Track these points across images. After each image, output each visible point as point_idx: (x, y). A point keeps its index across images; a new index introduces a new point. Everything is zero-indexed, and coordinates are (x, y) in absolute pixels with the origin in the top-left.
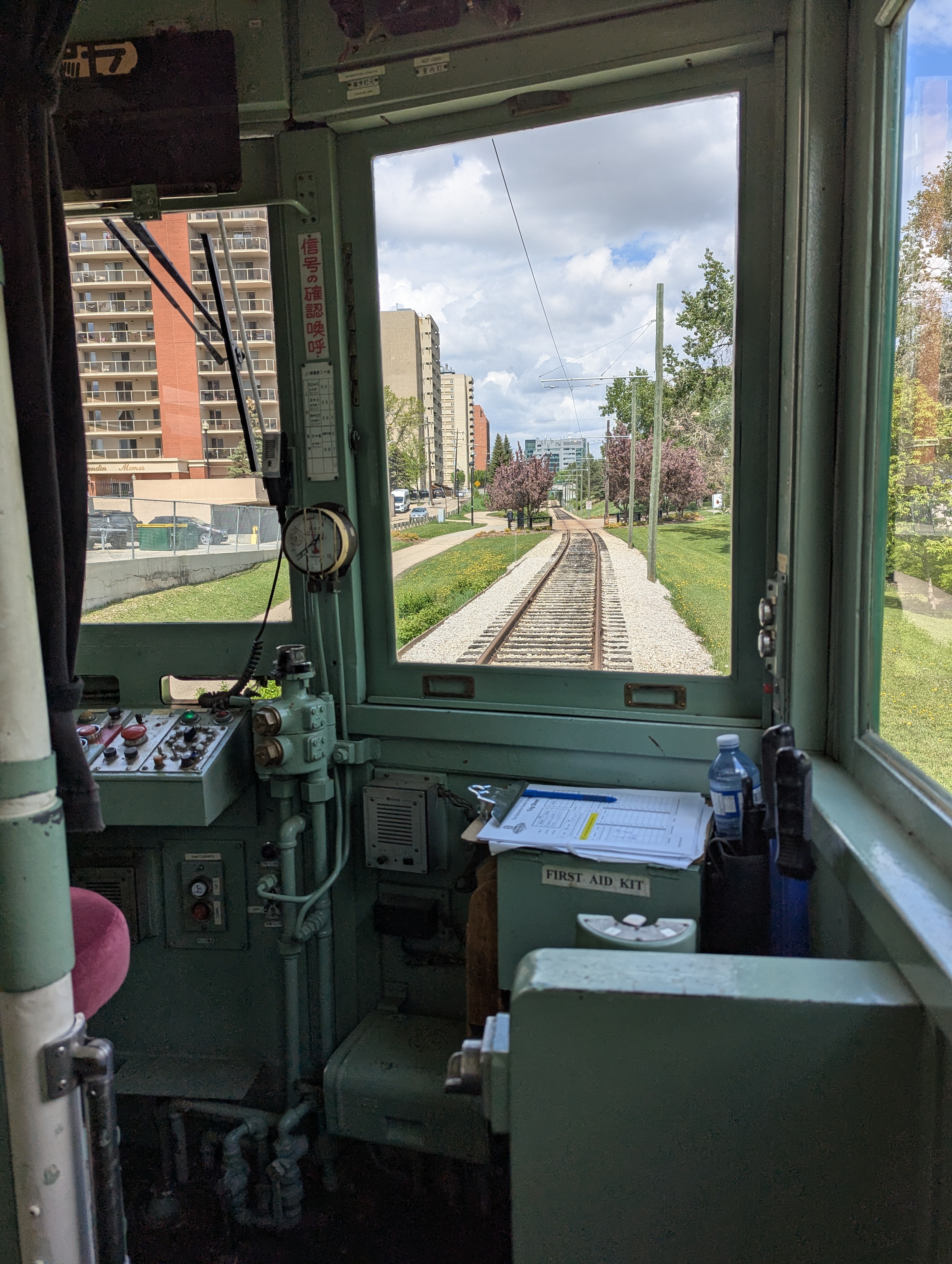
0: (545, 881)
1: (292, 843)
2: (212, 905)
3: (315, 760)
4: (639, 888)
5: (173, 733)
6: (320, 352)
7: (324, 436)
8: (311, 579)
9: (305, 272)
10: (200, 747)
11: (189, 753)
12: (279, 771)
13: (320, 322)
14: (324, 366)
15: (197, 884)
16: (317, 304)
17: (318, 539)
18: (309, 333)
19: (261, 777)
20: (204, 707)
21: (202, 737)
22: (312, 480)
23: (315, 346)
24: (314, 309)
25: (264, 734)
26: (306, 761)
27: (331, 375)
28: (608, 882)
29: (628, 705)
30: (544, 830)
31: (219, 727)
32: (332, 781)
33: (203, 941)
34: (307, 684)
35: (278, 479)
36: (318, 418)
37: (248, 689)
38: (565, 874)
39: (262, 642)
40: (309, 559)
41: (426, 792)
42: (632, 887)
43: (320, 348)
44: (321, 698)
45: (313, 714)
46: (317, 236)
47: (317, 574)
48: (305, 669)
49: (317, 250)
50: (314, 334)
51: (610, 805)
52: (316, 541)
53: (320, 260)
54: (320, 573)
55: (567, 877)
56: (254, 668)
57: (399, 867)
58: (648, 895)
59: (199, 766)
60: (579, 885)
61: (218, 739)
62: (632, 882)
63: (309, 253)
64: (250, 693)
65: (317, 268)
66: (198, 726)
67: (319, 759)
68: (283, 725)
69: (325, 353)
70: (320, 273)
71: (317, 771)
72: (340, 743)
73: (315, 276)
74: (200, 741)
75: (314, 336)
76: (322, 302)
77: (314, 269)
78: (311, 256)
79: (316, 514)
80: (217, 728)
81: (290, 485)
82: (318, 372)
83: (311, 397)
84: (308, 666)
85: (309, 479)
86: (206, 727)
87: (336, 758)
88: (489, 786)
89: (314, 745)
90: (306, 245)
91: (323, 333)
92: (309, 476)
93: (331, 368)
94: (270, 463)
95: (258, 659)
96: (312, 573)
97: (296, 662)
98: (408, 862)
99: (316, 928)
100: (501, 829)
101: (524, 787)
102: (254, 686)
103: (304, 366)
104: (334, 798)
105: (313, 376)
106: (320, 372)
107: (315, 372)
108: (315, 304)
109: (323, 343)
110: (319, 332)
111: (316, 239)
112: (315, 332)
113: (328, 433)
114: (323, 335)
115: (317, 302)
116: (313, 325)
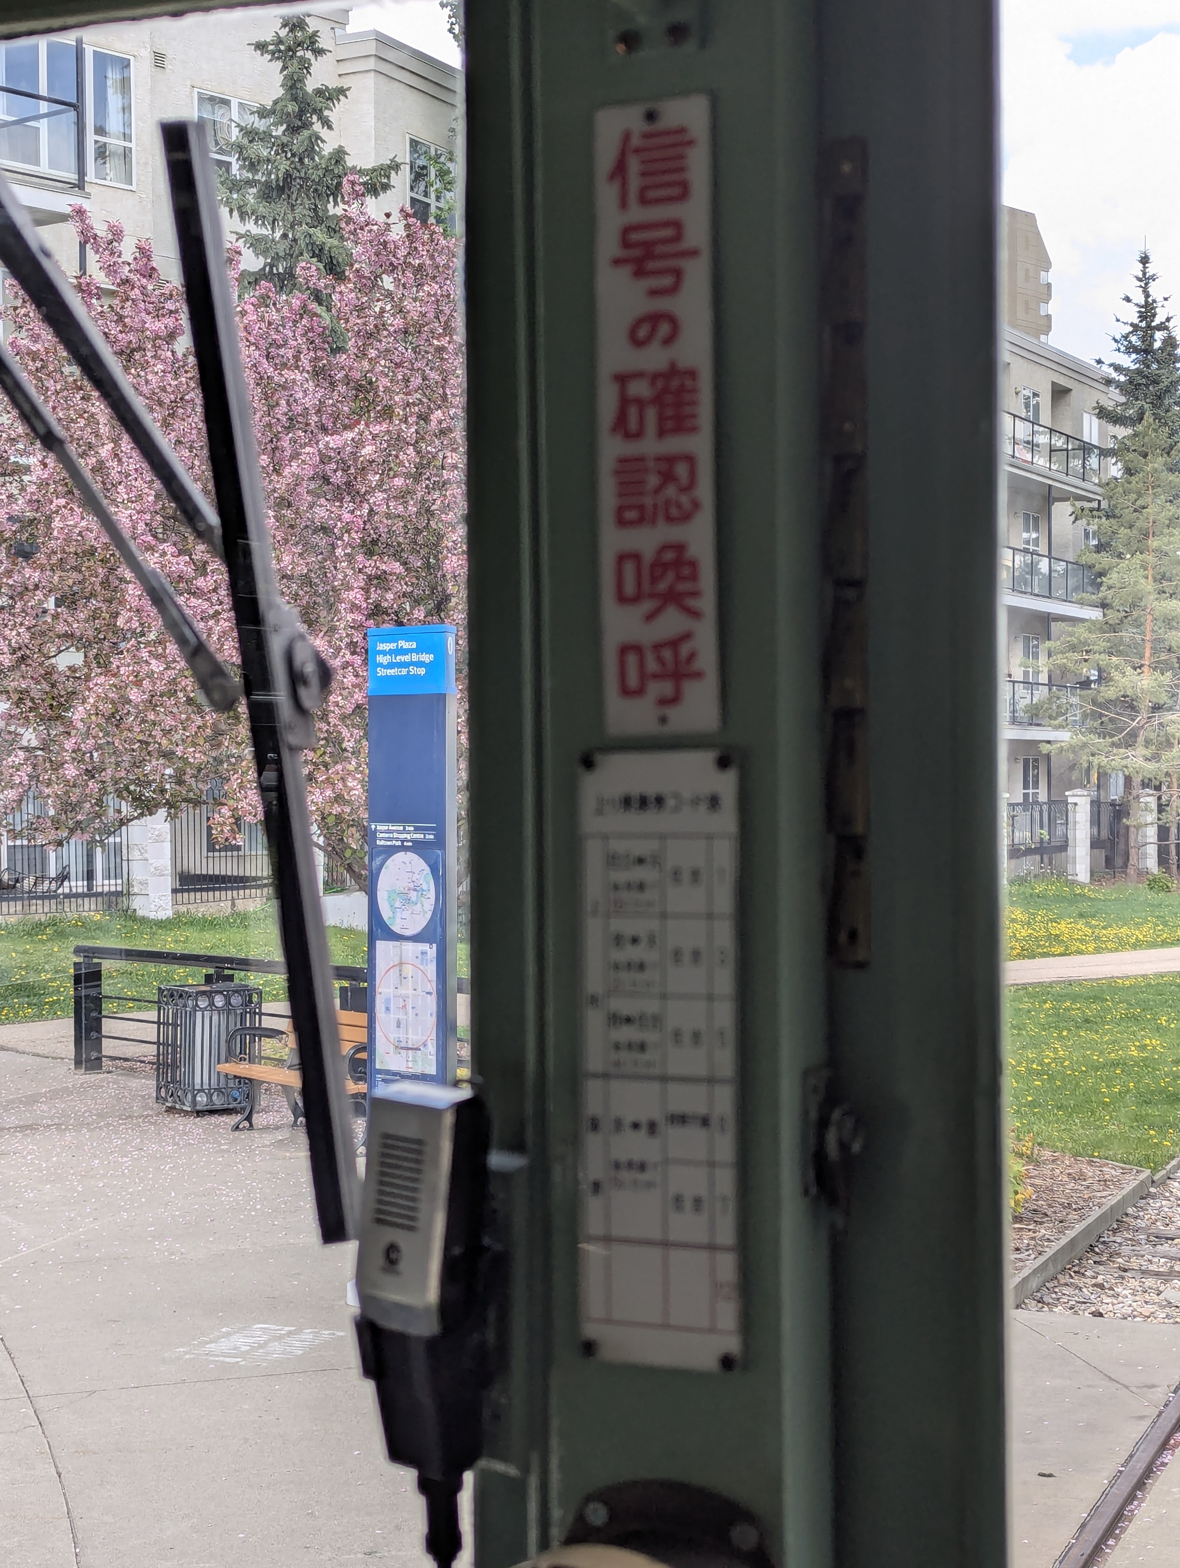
6: (674, 700)
7: (672, 1130)
9: (620, 299)
13: (680, 548)
14: (694, 772)
16: (671, 460)
18: (622, 599)
22: (606, 1353)
23: (652, 666)
24: (653, 481)
27: (727, 818)
35: (433, 1341)
36: (650, 1036)
43: (678, 677)
46: (689, 112)
49: (684, 184)
50: (649, 605)
53: (698, 231)
63: (644, 201)
65: (678, 274)
69: (701, 707)
70: (692, 301)
73: (668, 316)
75: (650, 617)
76: (700, 444)
77: (667, 281)
78: (656, 215)
82: (660, 801)
83: (619, 925)
85: (588, 1344)
90: (634, 166)
91: (691, 602)
92: (590, 1331)
93: (724, 783)
103: (588, 763)
105: (636, 821)
106: (671, 802)
107: (643, 802)
108: (659, 459)
109: (692, 656)
110: (673, 598)
111: (682, 130)
112: (652, 596)
113: (695, 1117)
114: (695, 614)
115: (672, 445)
116: (648, 557)
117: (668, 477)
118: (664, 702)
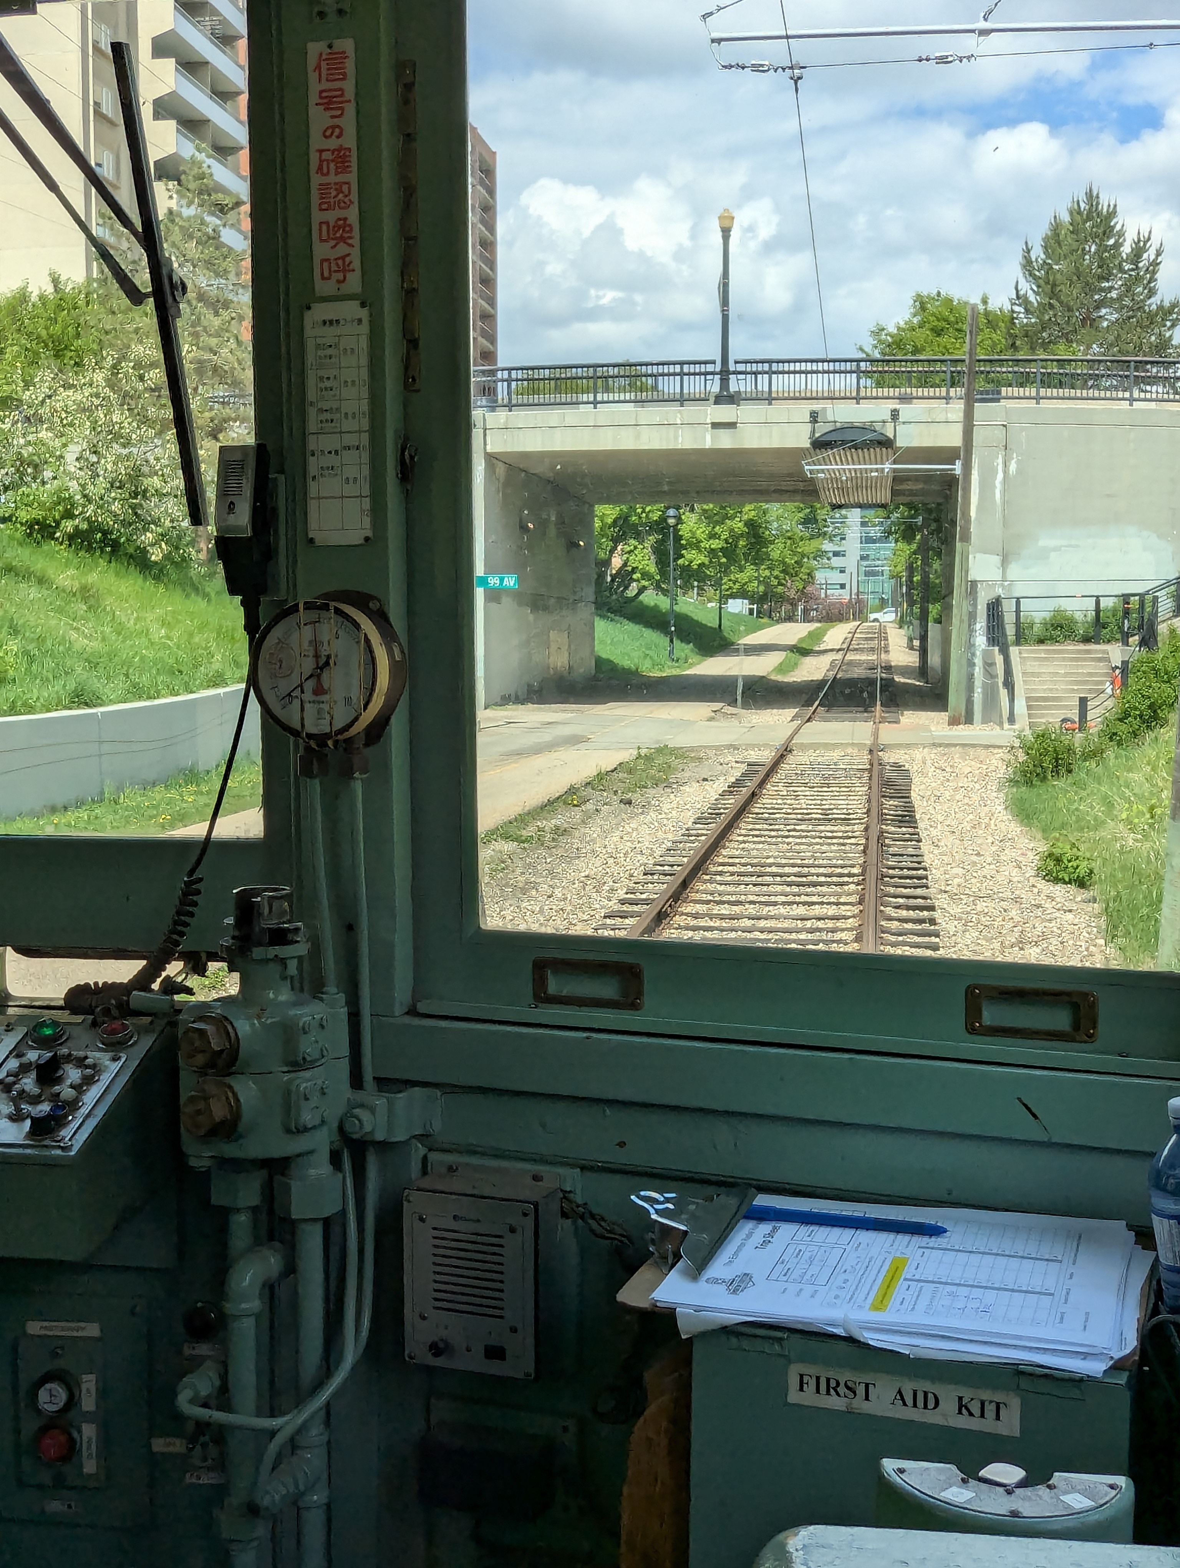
0: (794, 1397)
1: (254, 1304)
2: (80, 1432)
3: (306, 1130)
4: (998, 1417)
5: (13, 1064)
6: (344, 281)
7: (344, 452)
8: (308, 749)
9: (318, 118)
10: (67, 1093)
11: (45, 1108)
12: (230, 1150)
13: (345, 219)
14: (352, 310)
15: (48, 1386)
16: (340, 184)
17: (327, 663)
18: (322, 241)
19: (193, 1162)
20: (75, 1011)
21: (73, 1074)
22: (318, 542)
23: (334, 268)
24: (334, 193)
25: (202, 1071)
26: (288, 1131)
27: (365, 328)
28: (931, 1404)
29: (971, 1030)
30: (793, 1288)
31: (110, 1055)
32: (340, 1175)
33: (55, 1506)
34: (292, 968)
35: (249, 539)
36: (335, 416)
37: (168, 977)
38: (838, 1384)
39: (201, 880)
40: (307, 706)
41: (536, 1205)
42: (982, 1415)
43: (344, 271)
44: (322, 1000)
45: (305, 1033)
46: (346, 45)
47: (321, 739)
48: (290, 936)
49: (344, 74)
50: (333, 243)
51: (933, 1241)
52: (322, 669)
53: (350, 93)
54: (327, 736)
55: (842, 1390)
56: (182, 934)
57: (476, 1363)
58: (1017, 1434)
59: (66, 1133)
60: (866, 1407)
61: (105, 1079)
62: (983, 1404)
63: (328, 80)
64: (171, 987)
65: (342, 109)
66: (65, 1051)
67: (314, 1127)
68: (241, 1054)
69: (354, 283)
70: (349, 123)
71: (311, 1152)
72: (359, 1096)
73: (338, 126)
74: (69, 1082)
75: (333, 247)
76: (352, 177)
77: (338, 113)
78: (334, 85)
79: (324, 613)
80: (103, 1058)
81: (269, 554)
82: (338, 322)
83: (321, 373)
84: (297, 930)
85: (312, 541)
86: (81, 1054)
87: (348, 1128)
88: (674, 1195)
89: (307, 1099)
90: (324, 64)
91: (350, 241)
92: (311, 534)
93: (364, 313)
94: (231, 507)
95: (192, 915)
96: (310, 736)
97: (272, 923)
98: (495, 1353)
99: (297, 1486)
100: (702, 1284)
101: (744, 1199)
102: (179, 973)
103: (308, 307)
104: (343, 1212)
105: (329, 331)
106: (342, 322)
107: (331, 322)
108: (336, 184)
109: (351, 263)
110: (342, 239)
111: (344, 52)
112: (334, 239)
113: (353, 446)
114: (351, 245)
115: (341, 178)
116: (332, 224)
117: (339, 191)
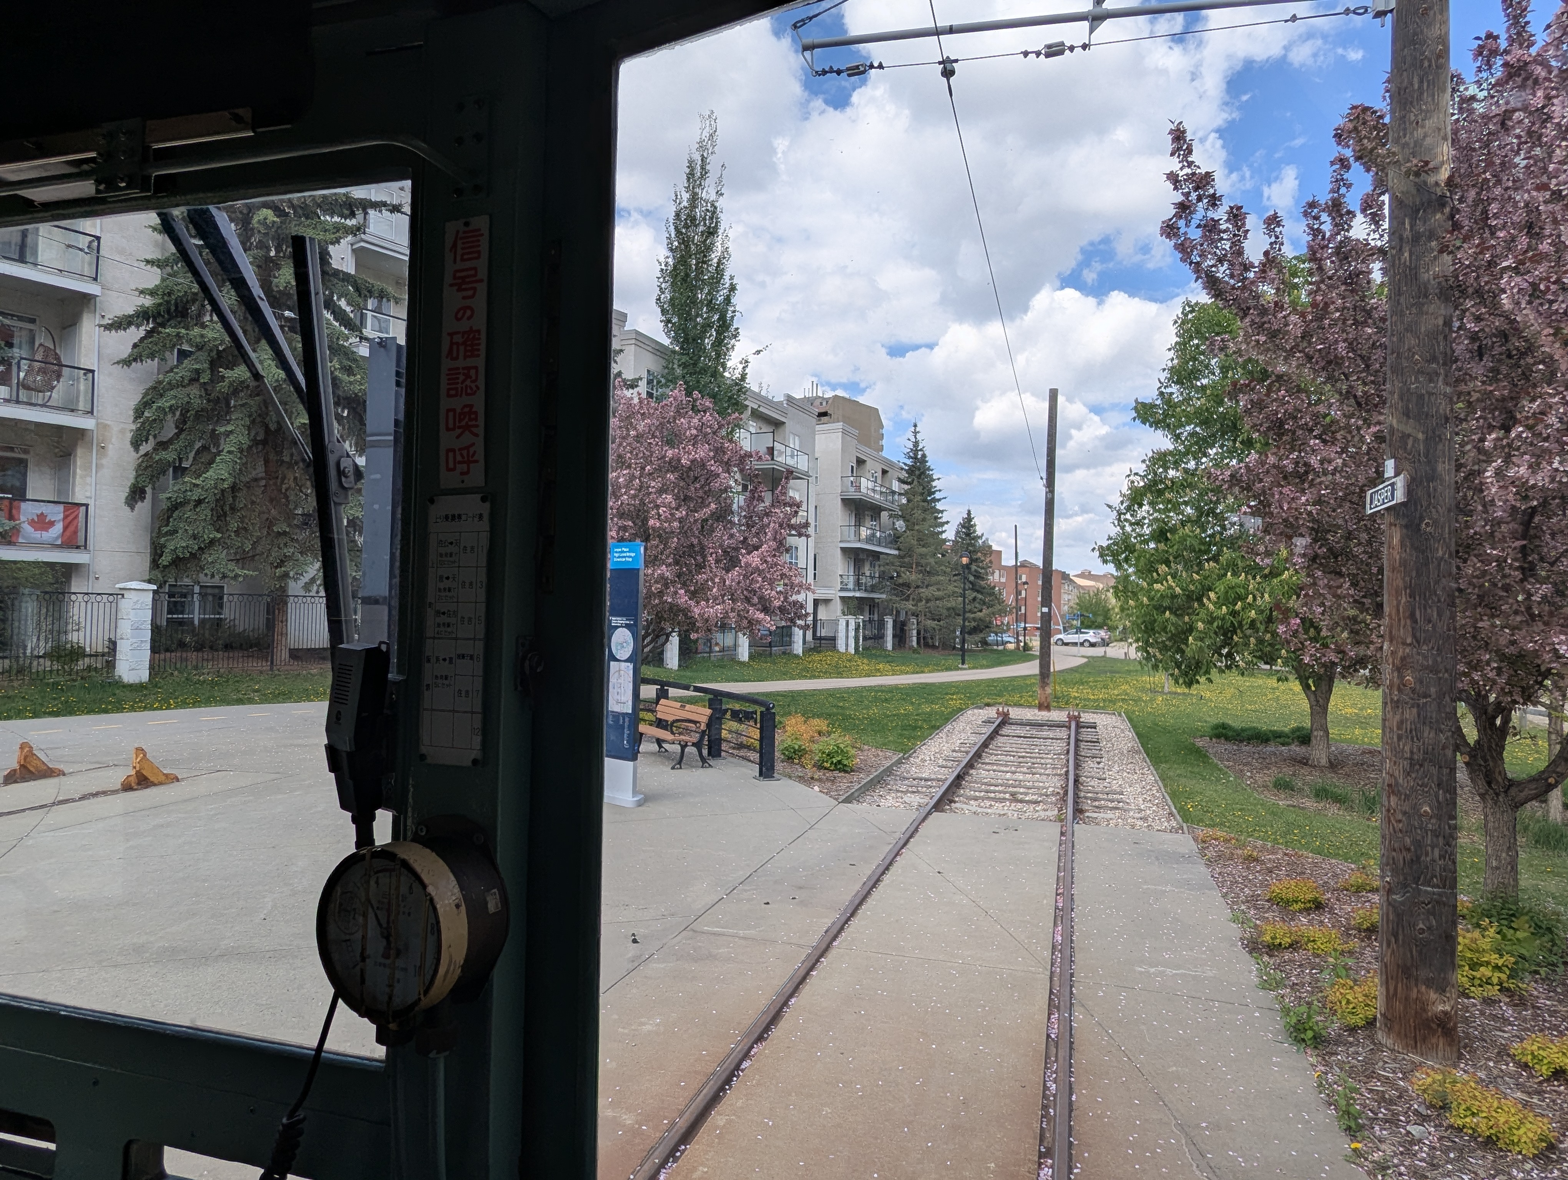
6: (467, 473)
7: (458, 661)
9: (452, 300)
13: (471, 406)
14: (472, 505)
16: (469, 368)
18: (448, 429)
22: (430, 760)
23: (459, 458)
24: (462, 377)
27: (485, 525)
36: (452, 620)
43: (469, 462)
46: (481, 223)
49: (479, 252)
50: (459, 431)
53: (482, 272)
63: (463, 259)
65: (475, 289)
69: (477, 476)
70: (480, 303)
73: (469, 308)
75: (458, 437)
76: (480, 362)
77: (470, 293)
78: (468, 264)
82: (460, 516)
83: (441, 572)
85: (425, 757)
90: (460, 245)
91: (474, 430)
92: (424, 750)
93: (484, 508)
103: (432, 501)
105: (451, 526)
106: (464, 517)
107: (453, 517)
108: (464, 368)
109: (475, 452)
110: (467, 428)
111: (479, 230)
112: (459, 427)
113: (468, 655)
114: (476, 435)
115: (470, 362)
116: (458, 411)
117: (468, 376)
118: (462, 474)
